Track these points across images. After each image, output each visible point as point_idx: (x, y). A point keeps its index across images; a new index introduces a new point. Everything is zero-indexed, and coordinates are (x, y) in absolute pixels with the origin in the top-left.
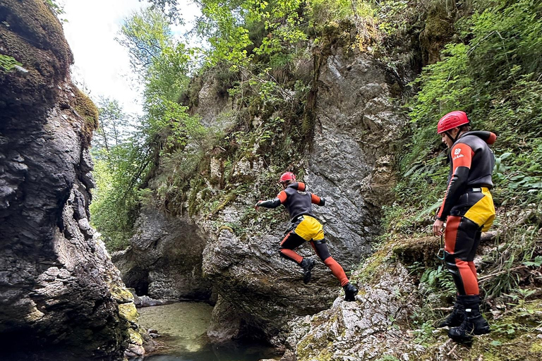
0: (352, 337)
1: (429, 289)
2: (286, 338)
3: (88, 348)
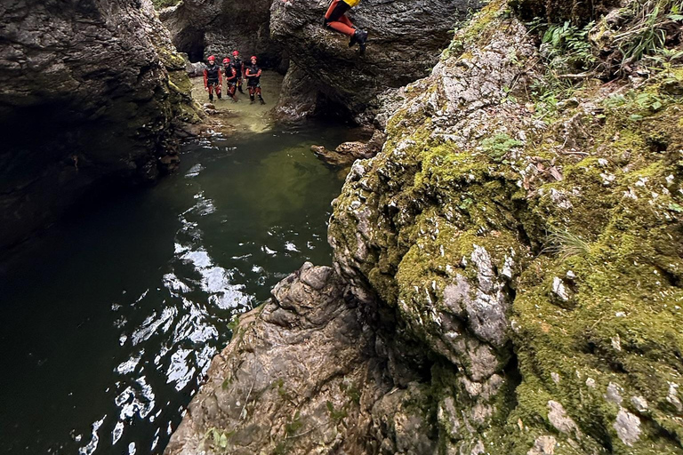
0: (456, 112)
1: (553, 51)
2: (375, 116)
3: (131, 125)
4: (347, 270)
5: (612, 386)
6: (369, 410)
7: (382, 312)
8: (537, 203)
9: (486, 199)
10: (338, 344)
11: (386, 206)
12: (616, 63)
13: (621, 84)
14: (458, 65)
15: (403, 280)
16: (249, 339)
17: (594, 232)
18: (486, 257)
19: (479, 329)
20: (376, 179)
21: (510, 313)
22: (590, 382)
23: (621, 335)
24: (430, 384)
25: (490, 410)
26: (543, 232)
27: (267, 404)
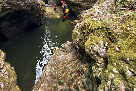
0: (98, 15)
1: (119, 4)
2: (81, 16)
4: (75, 43)
5: (126, 66)
6: (79, 67)
7: (82, 51)
8: (113, 33)
9: (103, 32)
10: (73, 55)
11: (83, 32)
12: (132, 6)
13: (133, 11)
14: (98, 6)
15: (86, 45)
16: (57, 53)
17: (125, 39)
18: (103, 42)
19: (100, 55)
20: (81, 27)
21: (107, 52)
22: (122, 65)
23: (129, 58)
24: (90, 63)
25: (102, 69)
26: (114, 38)
27: (61, 64)
